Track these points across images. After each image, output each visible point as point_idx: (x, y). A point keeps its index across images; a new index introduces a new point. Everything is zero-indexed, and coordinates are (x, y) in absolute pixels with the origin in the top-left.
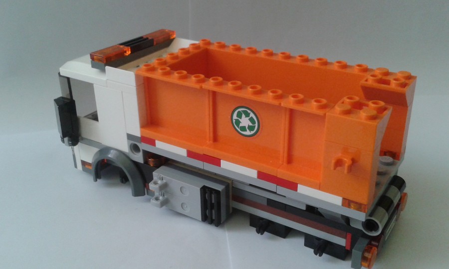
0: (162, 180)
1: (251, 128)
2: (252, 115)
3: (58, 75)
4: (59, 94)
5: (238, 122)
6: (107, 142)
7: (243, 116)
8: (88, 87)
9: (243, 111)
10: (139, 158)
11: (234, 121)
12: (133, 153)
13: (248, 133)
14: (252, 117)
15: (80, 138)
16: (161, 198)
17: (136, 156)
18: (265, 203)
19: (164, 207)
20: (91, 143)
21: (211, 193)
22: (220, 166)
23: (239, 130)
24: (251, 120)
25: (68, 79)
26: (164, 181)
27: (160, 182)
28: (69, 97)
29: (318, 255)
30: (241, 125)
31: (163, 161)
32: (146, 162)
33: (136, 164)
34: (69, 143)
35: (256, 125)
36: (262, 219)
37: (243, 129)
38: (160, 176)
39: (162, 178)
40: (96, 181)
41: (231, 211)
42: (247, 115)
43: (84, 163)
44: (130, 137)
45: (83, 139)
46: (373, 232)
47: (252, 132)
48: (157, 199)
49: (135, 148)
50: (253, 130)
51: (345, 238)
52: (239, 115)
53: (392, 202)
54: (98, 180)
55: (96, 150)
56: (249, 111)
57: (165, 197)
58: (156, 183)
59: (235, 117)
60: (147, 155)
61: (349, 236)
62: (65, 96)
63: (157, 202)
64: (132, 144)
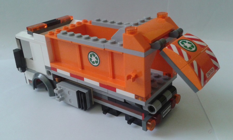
0: (60, 88)
1: (97, 62)
2: (96, 56)
3: (15, 38)
4: (16, 47)
5: (91, 59)
6: (38, 71)
7: (93, 56)
8: (27, 43)
9: (92, 54)
10: (51, 78)
11: (89, 59)
12: (48, 75)
13: (95, 64)
14: (96, 57)
15: (26, 68)
16: (60, 97)
17: (50, 77)
18: (107, 99)
19: (62, 101)
20: (32, 71)
21: (81, 94)
22: (84, 81)
23: (92, 63)
24: (96, 58)
25: (20, 40)
26: (61, 88)
27: (59, 89)
28: (21, 49)
29: (129, 124)
30: (92, 61)
31: (62, 79)
32: (54, 80)
33: (50, 80)
34: (21, 71)
35: (98, 60)
36: (107, 107)
37: (93, 62)
38: (60, 86)
39: (60, 87)
40: (34, 89)
41: (93, 103)
42: (94, 56)
43: (29, 81)
44: (46, 67)
45: (28, 69)
46: (153, 112)
47: (97, 64)
48: (58, 97)
49: (49, 73)
50: (97, 63)
51: (142, 115)
52: (91, 56)
54: (35, 89)
55: (34, 74)
56: (95, 54)
57: (63, 96)
58: (57, 90)
59: (89, 57)
60: (55, 76)
61: (143, 114)
62: (19, 49)
63: (58, 99)
64: (48, 71)
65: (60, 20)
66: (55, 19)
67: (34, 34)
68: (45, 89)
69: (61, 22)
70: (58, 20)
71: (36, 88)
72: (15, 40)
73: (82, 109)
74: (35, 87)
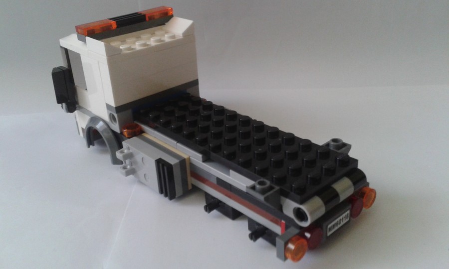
0: (129, 150)
3: (59, 47)
10: (116, 128)
12: (112, 122)
15: (77, 106)
16: (128, 167)
17: (113, 125)
18: (215, 182)
19: (131, 177)
20: (86, 112)
25: (66, 50)
26: (131, 151)
27: (126, 151)
28: (68, 67)
29: (252, 240)
32: (122, 133)
33: (114, 132)
34: (66, 110)
38: (128, 145)
40: (89, 147)
43: (83, 131)
44: (108, 107)
45: (80, 108)
46: (303, 222)
48: (125, 168)
49: (113, 118)
51: (280, 225)
54: (91, 146)
55: (88, 118)
57: (133, 166)
58: (122, 152)
61: (283, 223)
62: (65, 67)
63: (124, 171)
64: (111, 114)
65: (144, 15)
66: (137, 13)
67: (88, 38)
69: (147, 19)
70: (141, 14)
71: (94, 145)
72: (60, 50)
73: (166, 195)
74: (90, 142)
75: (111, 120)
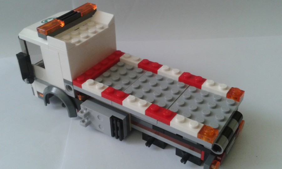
0: (86, 110)
3: (18, 38)
4: (20, 50)
6: (52, 83)
8: (37, 48)
10: (72, 94)
12: (69, 91)
16: (86, 121)
17: (70, 93)
19: (88, 127)
20: (42, 82)
21: (116, 121)
22: (122, 105)
25: (25, 42)
26: (88, 111)
28: (26, 52)
29: (183, 163)
32: (76, 97)
33: (70, 97)
34: (28, 82)
36: (150, 136)
38: (85, 107)
39: (86, 109)
40: (46, 105)
41: (130, 130)
43: (39, 93)
44: (65, 81)
45: (36, 79)
48: (83, 121)
49: (69, 88)
51: (201, 153)
53: (232, 131)
54: (48, 104)
55: (45, 86)
57: (89, 120)
58: (82, 112)
60: (77, 93)
61: (203, 152)
62: (24, 52)
64: (67, 86)
66: (73, 11)
67: (48, 37)
68: (60, 105)
69: (82, 16)
70: (77, 12)
71: (49, 103)
72: (18, 40)
74: (47, 101)
75: (67, 89)
